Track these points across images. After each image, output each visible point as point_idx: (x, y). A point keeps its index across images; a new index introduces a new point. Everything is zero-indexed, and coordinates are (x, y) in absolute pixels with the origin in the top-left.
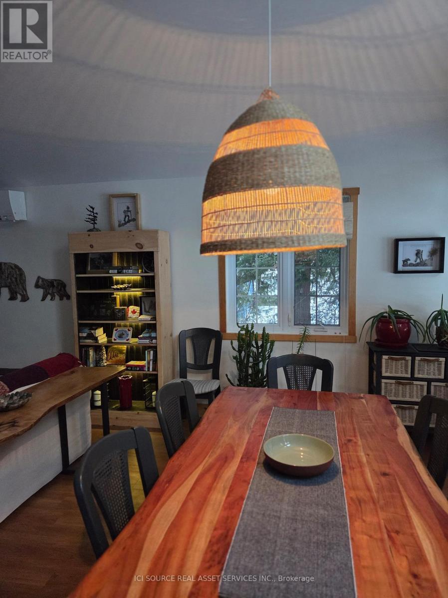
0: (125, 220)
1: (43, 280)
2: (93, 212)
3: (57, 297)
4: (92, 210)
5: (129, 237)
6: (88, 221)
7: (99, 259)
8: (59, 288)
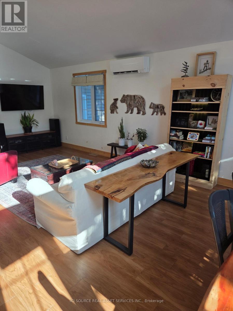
0: (204, 69)
1: (154, 104)
2: (186, 66)
3: (159, 114)
4: (186, 64)
5: (207, 79)
6: (182, 71)
7: (185, 93)
8: (161, 109)
